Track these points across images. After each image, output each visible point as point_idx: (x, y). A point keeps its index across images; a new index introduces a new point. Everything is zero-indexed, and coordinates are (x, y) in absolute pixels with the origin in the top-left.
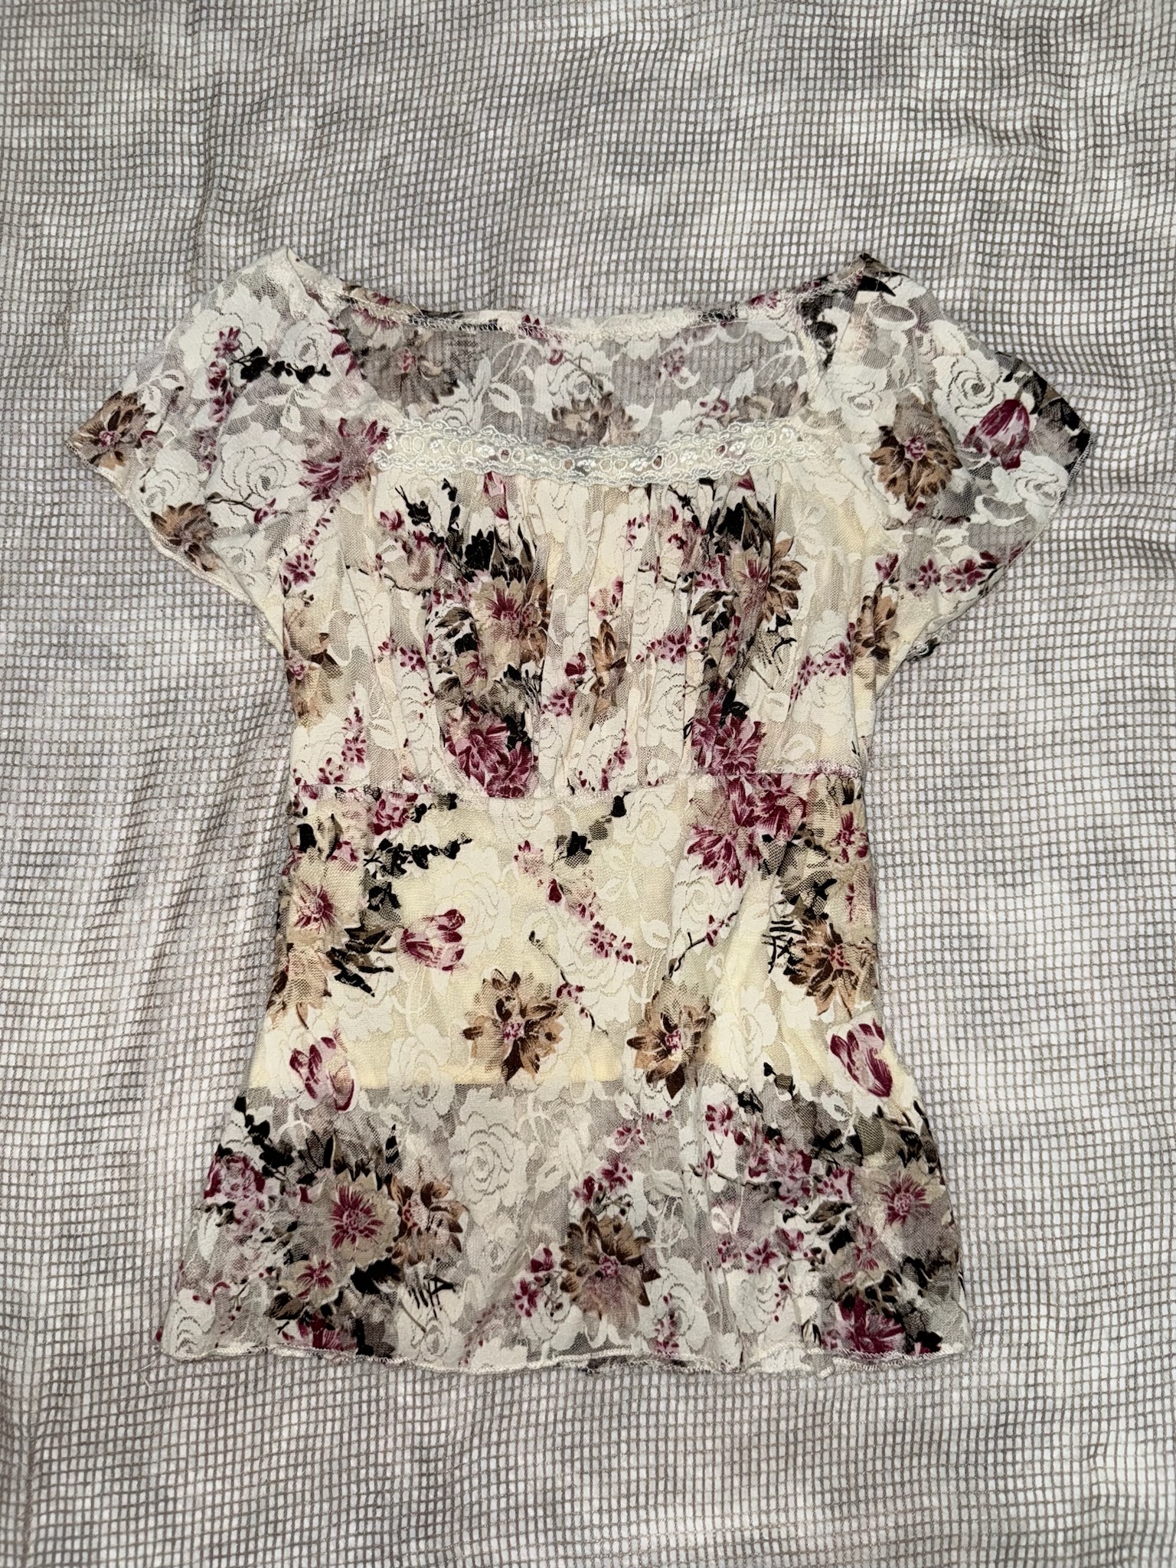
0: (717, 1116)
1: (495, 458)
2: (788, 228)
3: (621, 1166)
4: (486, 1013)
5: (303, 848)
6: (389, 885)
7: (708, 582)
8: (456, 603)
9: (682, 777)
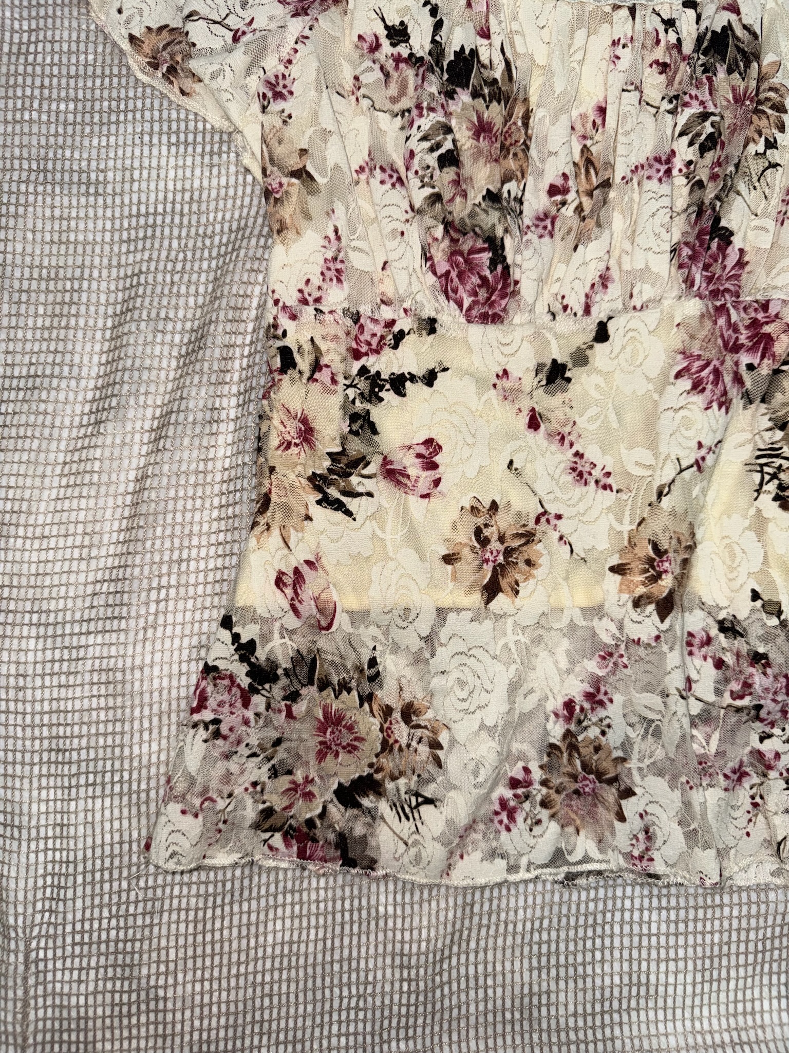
0: (696, 641)
3: (603, 689)
4: (464, 540)
5: (283, 370)
6: (368, 412)
7: (695, 103)
8: (439, 117)
9: (666, 303)
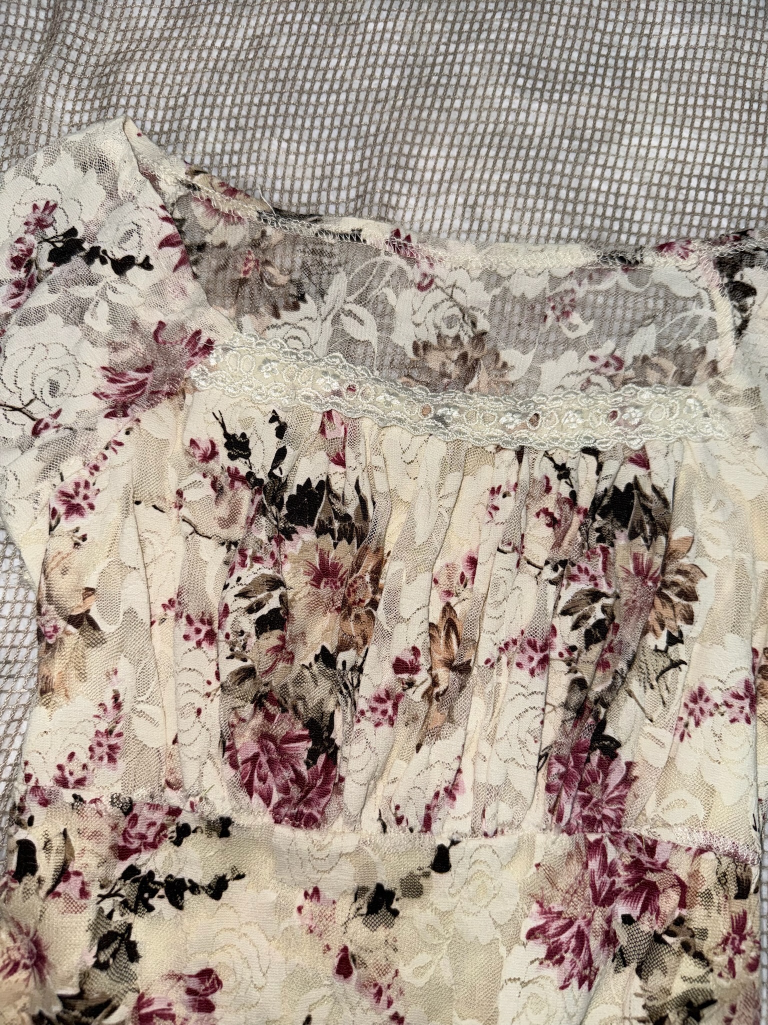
1: (338, 393)
5: (18, 876)
6: (129, 928)
7: (584, 577)
8: (266, 569)
9: (528, 830)
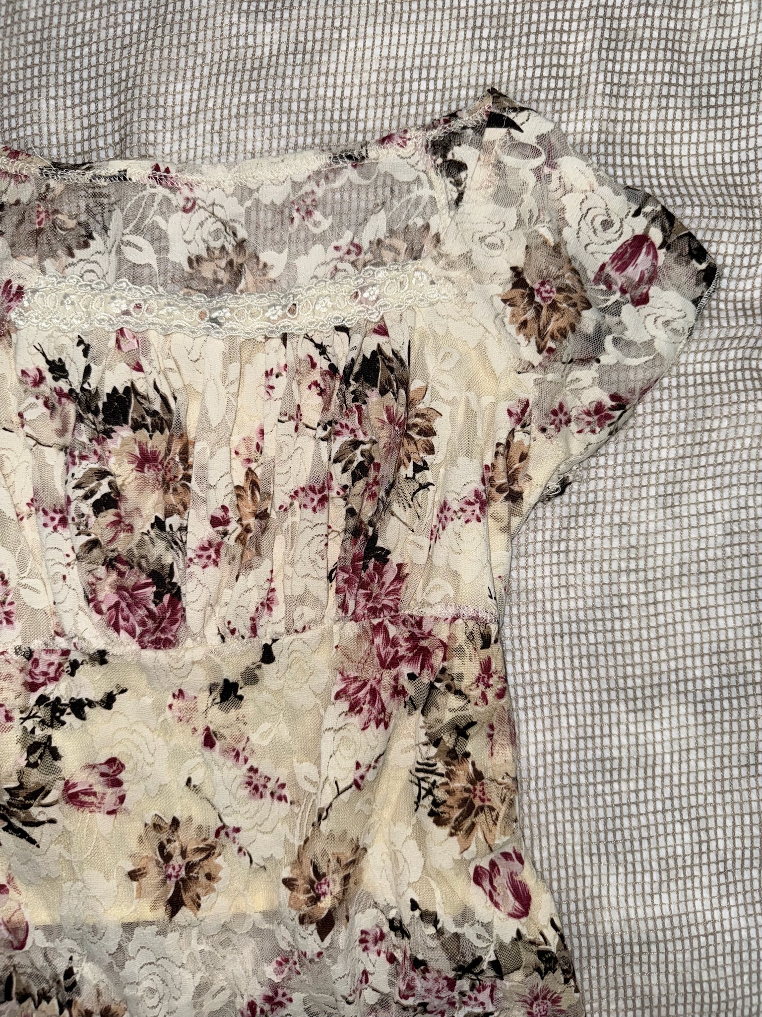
0: (370, 938)
1: (127, 313)
2: (417, 62)
3: (280, 992)
4: (151, 854)
6: (49, 738)
7: (345, 431)
8: (92, 464)
9: (327, 622)
